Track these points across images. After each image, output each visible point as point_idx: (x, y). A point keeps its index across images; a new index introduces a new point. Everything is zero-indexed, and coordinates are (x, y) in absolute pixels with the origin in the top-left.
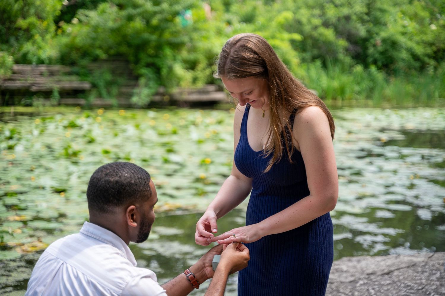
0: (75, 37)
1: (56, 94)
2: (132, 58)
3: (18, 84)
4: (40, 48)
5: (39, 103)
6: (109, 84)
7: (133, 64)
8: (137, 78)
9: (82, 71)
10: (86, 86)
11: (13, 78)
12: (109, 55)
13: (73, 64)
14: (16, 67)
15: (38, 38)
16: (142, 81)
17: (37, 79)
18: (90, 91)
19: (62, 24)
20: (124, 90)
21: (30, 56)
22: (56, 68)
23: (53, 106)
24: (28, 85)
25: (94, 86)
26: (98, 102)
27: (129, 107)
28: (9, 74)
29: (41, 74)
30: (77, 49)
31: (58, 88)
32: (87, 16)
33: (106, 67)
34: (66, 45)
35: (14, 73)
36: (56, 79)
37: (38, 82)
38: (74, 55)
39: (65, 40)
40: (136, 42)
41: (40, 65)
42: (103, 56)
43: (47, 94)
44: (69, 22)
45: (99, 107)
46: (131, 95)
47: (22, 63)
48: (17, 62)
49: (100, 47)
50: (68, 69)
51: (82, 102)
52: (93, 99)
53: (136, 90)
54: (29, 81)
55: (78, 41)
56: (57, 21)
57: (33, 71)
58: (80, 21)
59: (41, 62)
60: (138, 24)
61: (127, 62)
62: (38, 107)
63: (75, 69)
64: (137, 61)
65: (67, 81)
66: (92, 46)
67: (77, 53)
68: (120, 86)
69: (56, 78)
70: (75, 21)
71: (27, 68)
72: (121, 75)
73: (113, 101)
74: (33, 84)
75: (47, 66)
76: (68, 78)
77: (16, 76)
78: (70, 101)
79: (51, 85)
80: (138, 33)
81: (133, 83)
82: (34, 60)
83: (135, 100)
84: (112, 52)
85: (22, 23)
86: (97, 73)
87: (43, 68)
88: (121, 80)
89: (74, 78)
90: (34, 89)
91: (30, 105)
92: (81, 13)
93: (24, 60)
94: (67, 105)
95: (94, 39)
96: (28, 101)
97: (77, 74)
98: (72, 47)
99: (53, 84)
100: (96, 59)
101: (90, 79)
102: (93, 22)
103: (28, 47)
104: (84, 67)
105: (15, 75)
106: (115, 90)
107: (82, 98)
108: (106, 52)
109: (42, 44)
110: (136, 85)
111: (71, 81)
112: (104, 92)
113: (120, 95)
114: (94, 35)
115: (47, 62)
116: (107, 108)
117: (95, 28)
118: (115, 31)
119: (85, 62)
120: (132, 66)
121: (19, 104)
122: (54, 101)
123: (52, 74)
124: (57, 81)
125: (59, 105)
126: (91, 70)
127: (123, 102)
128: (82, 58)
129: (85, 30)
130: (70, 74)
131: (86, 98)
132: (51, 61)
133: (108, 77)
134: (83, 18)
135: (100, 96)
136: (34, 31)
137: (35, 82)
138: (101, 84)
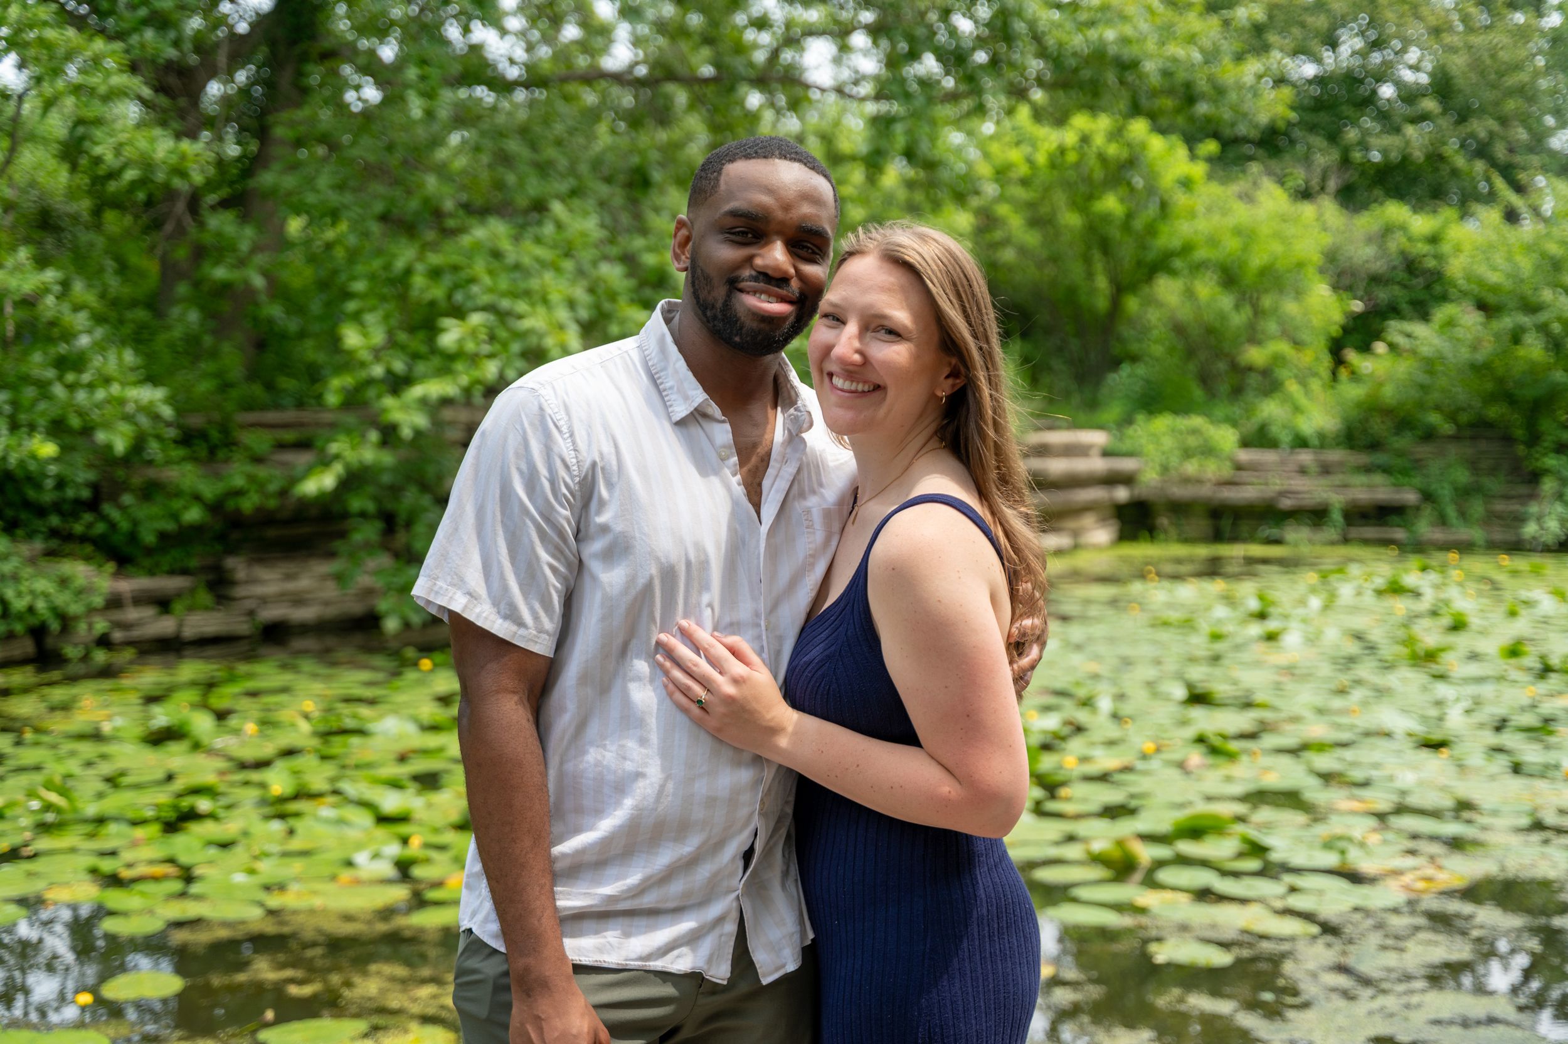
0: (1381, 384)
1: (1337, 516)
2: (1519, 433)
3: (1248, 493)
4: (1297, 409)
5: (1298, 536)
6: (1464, 493)
7: (1522, 447)
8: (1534, 477)
9: (1398, 462)
10: (1410, 497)
11: (1237, 479)
12: (1459, 427)
13: (1374, 446)
14: (1244, 456)
15: (1293, 387)
16: (1548, 485)
17: (1292, 482)
18: (1418, 508)
19: (1352, 356)
20: (1500, 506)
21: (1275, 430)
22: (1335, 455)
23: (1332, 543)
24: (1272, 494)
25: (1428, 497)
26: (1438, 535)
27: (1516, 547)
28: (1227, 472)
29: (1303, 471)
30: (1387, 412)
31: (1340, 502)
32: (1409, 336)
33: (1453, 451)
34: (1359, 405)
35: (1239, 467)
36: (1337, 483)
37: (1294, 488)
38: (1379, 427)
39: (1353, 392)
40: (1529, 393)
41: (1298, 450)
42: (1447, 428)
43: (1317, 516)
44: (1365, 348)
45: (1446, 547)
46: (1520, 519)
47: (1256, 446)
48: (1245, 443)
49: (1437, 408)
50: (1364, 459)
51: (1400, 534)
52: (1425, 528)
53: (1534, 508)
54: (1272, 487)
55: (1389, 393)
56: (1336, 349)
57: (1283, 463)
58: (1392, 347)
59: (1301, 442)
60: (1534, 349)
61: (1508, 439)
62: (1296, 545)
63: (1380, 458)
64: (1534, 439)
65: (1362, 485)
66: (1421, 405)
67: (1383, 422)
68: (1488, 497)
69: (1337, 479)
70: (1380, 347)
71: (1268, 457)
72: (1493, 471)
73: (1477, 534)
74: (1283, 494)
75: (1315, 453)
76: (1362, 479)
77: (1245, 476)
78: (1370, 532)
79: (1325, 495)
80: (1534, 370)
81: (1523, 490)
82: (1285, 438)
83: (1530, 529)
84: (1464, 418)
85: (1255, 355)
86: (1434, 467)
87: (1306, 457)
88: (1494, 484)
89: (1378, 479)
90: (1286, 503)
91: (1278, 542)
92: (1396, 329)
93: (1260, 438)
94: (1366, 542)
95: (1424, 388)
96: (1274, 532)
97: (1386, 470)
98: (1372, 408)
99: (1330, 493)
100: (1429, 435)
101: (1417, 481)
102: (1425, 350)
103: (1270, 409)
104: (1400, 454)
105: (1244, 474)
106: (1477, 508)
107: (1399, 526)
108: (1452, 417)
109: (1303, 401)
110: (1533, 496)
111: (1371, 487)
112: (1451, 512)
113: (1491, 519)
114: (1424, 378)
115: (1316, 442)
116: (1465, 548)
117: (1430, 365)
118: (1479, 369)
119: (1403, 442)
120: (1521, 450)
121: (1251, 539)
122: (1331, 533)
123: (1326, 470)
124: (1339, 486)
125: (1346, 541)
126: (1418, 461)
127: (1498, 536)
128: (1397, 434)
129: (1403, 368)
130: (1368, 470)
131: (1407, 525)
132: (1324, 441)
133: (1462, 476)
134: (1400, 340)
135: (1442, 521)
136: (1282, 373)
137: (1285, 487)
138: (1445, 492)
